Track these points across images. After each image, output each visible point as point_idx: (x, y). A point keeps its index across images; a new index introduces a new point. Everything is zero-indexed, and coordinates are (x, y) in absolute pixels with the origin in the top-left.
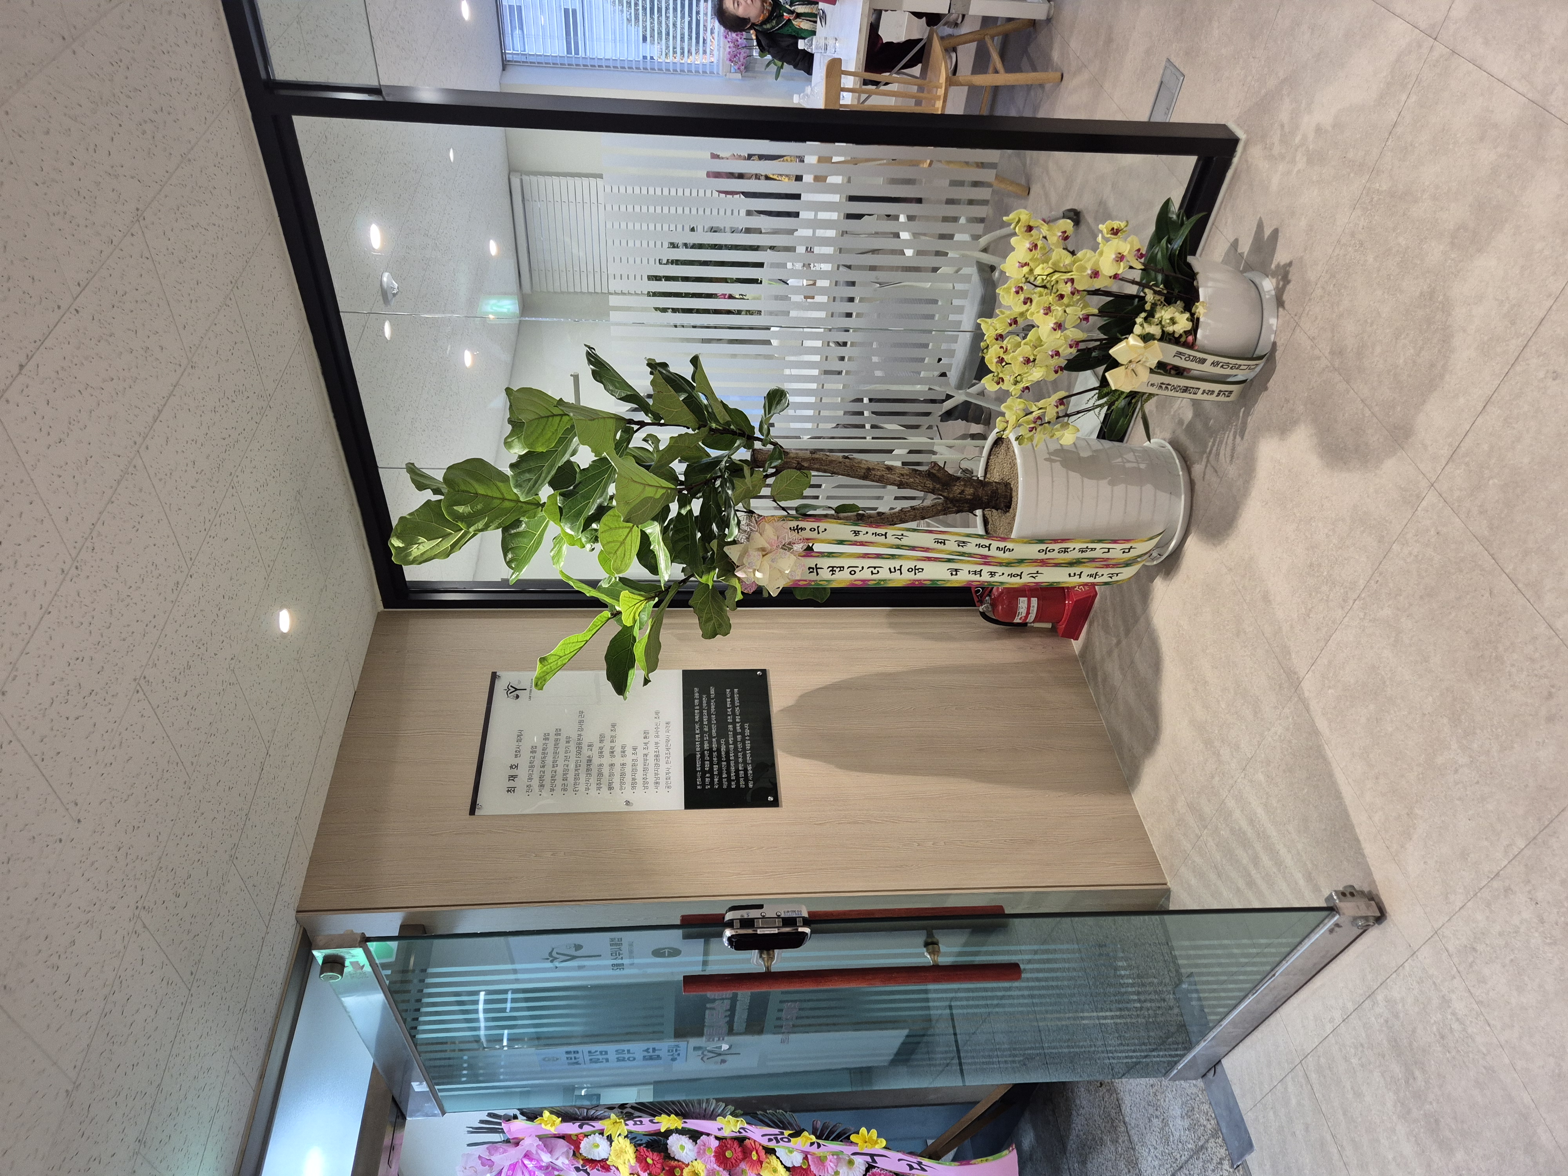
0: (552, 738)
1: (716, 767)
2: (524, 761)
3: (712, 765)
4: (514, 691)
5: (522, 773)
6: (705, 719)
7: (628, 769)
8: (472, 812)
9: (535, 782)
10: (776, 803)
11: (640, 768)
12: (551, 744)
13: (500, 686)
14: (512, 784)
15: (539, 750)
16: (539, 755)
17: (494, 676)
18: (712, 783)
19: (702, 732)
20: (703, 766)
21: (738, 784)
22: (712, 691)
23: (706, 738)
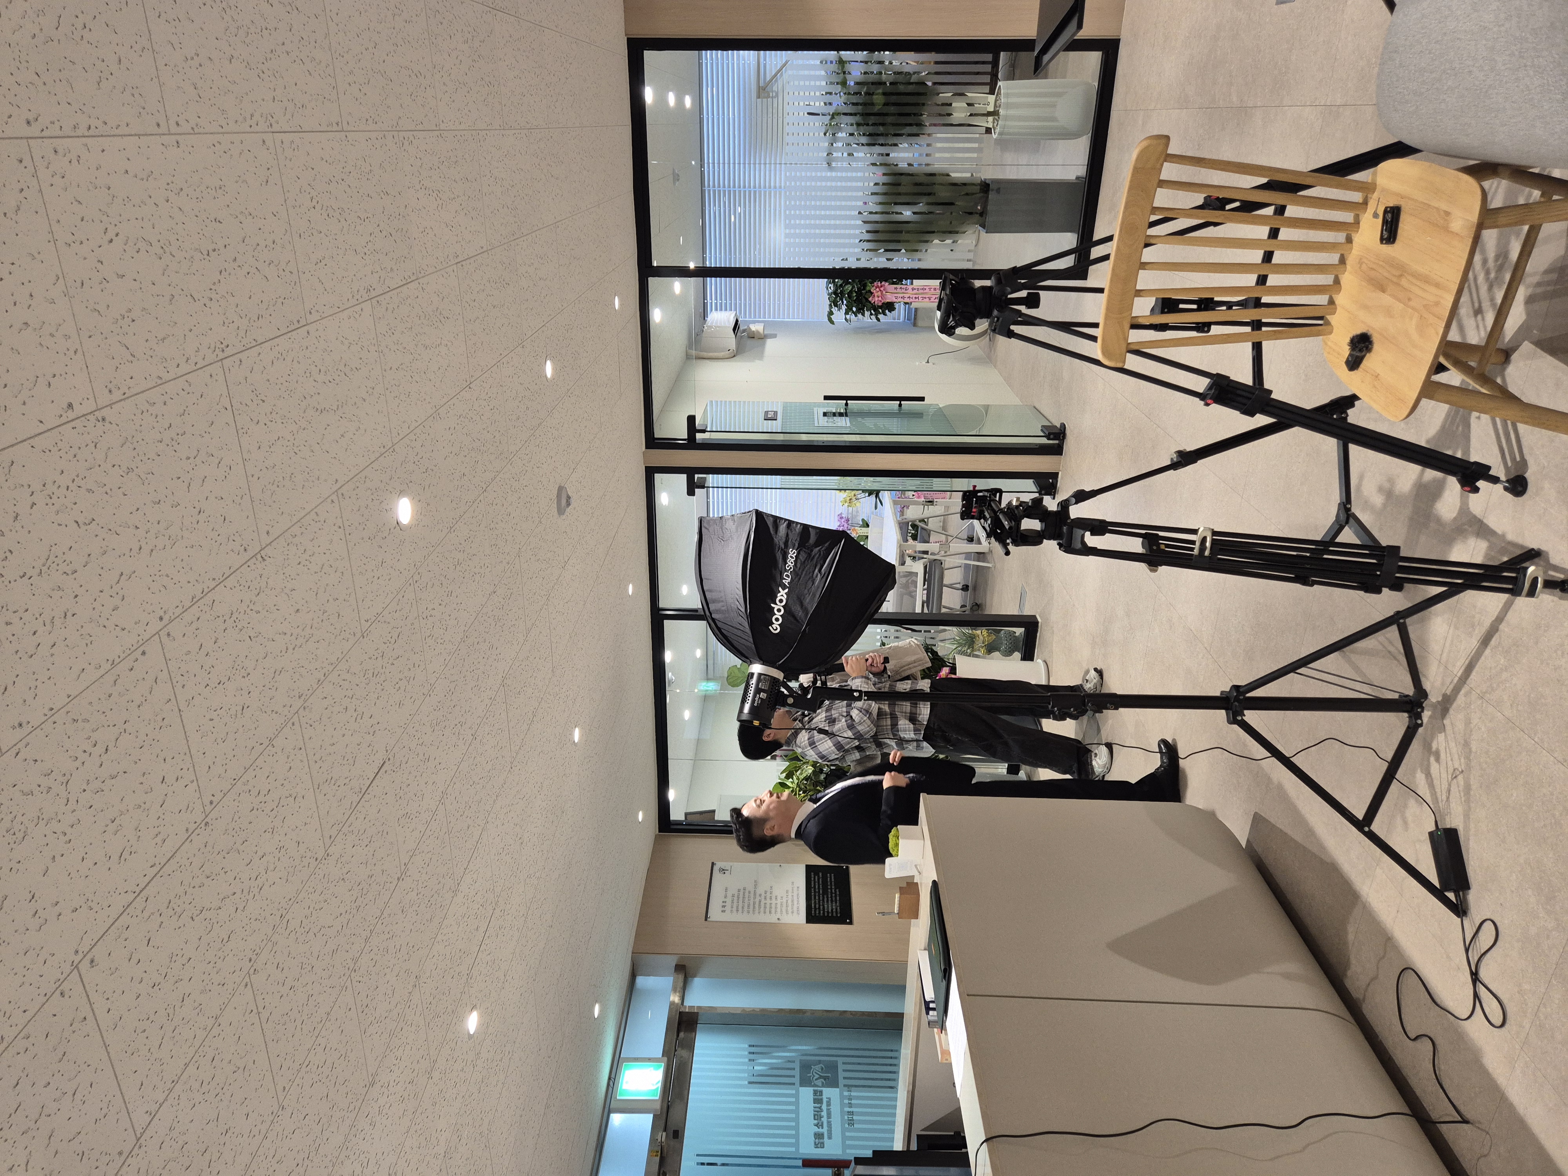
0: (742, 891)
1: (821, 907)
2: (729, 900)
3: (819, 906)
4: (723, 871)
5: (728, 904)
6: (817, 887)
7: (779, 906)
8: (706, 920)
9: (735, 909)
10: (851, 923)
11: (785, 905)
12: (741, 893)
13: (716, 868)
14: (723, 909)
15: (736, 896)
16: (736, 898)
17: (713, 864)
18: (820, 913)
19: (815, 892)
20: (815, 906)
21: (832, 914)
22: (820, 874)
23: (817, 894)
